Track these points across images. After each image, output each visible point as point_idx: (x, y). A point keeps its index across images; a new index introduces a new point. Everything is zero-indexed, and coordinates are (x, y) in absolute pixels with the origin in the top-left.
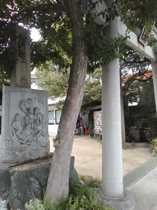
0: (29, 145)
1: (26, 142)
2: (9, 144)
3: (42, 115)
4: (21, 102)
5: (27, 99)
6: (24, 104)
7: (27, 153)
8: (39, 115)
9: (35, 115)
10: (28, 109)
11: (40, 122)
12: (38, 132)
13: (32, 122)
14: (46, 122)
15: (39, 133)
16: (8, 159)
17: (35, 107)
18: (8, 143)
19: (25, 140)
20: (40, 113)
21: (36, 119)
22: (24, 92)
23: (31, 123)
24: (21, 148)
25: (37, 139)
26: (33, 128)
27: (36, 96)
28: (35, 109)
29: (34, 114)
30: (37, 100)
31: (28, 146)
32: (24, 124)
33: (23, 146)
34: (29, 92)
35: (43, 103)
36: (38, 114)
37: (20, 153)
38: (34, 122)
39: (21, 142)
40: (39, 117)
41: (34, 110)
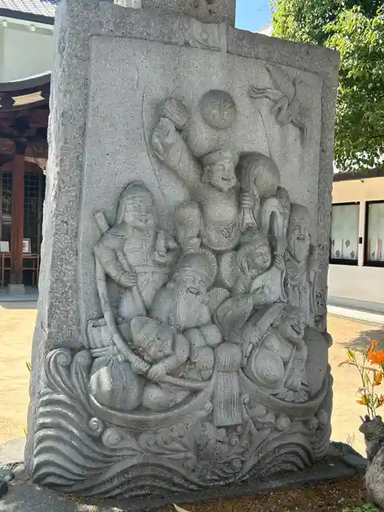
0: (194, 392)
1: (171, 373)
2: (69, 375)
3: (293, 207)
4: (159, 111)
5: (201, 92)
6: (181, 121)
7: (177, 446)
8: (273, 205)
9: (247, 202)
10: (200, 161)
11: (273, 249)
12: (259, 311)
13: (223, 243)
14: (311, 248)
15: (267, 321)
16: (59, 466)
17: (247, 148)
18: (68, 368)
19: (167, 356)
20: (279, 192)
21: (249, 229)
22: (187, 44)
23: (219, 254)
24: (140, 408)
25: (249, 358)
26: (229, 284)
27: (265, 81)
28: (244, 163)
29: (239, 194)
30: (264, 105)
31: (185, 401)
32: (168, 250)
33: (154, 395)
34: (219, 50)
35: (302, 129)
36: (263, 199)
37: (130, 443)
38: (237, 248)
39: (143, 366)
40: (273, 215)
41: (240, 170)
